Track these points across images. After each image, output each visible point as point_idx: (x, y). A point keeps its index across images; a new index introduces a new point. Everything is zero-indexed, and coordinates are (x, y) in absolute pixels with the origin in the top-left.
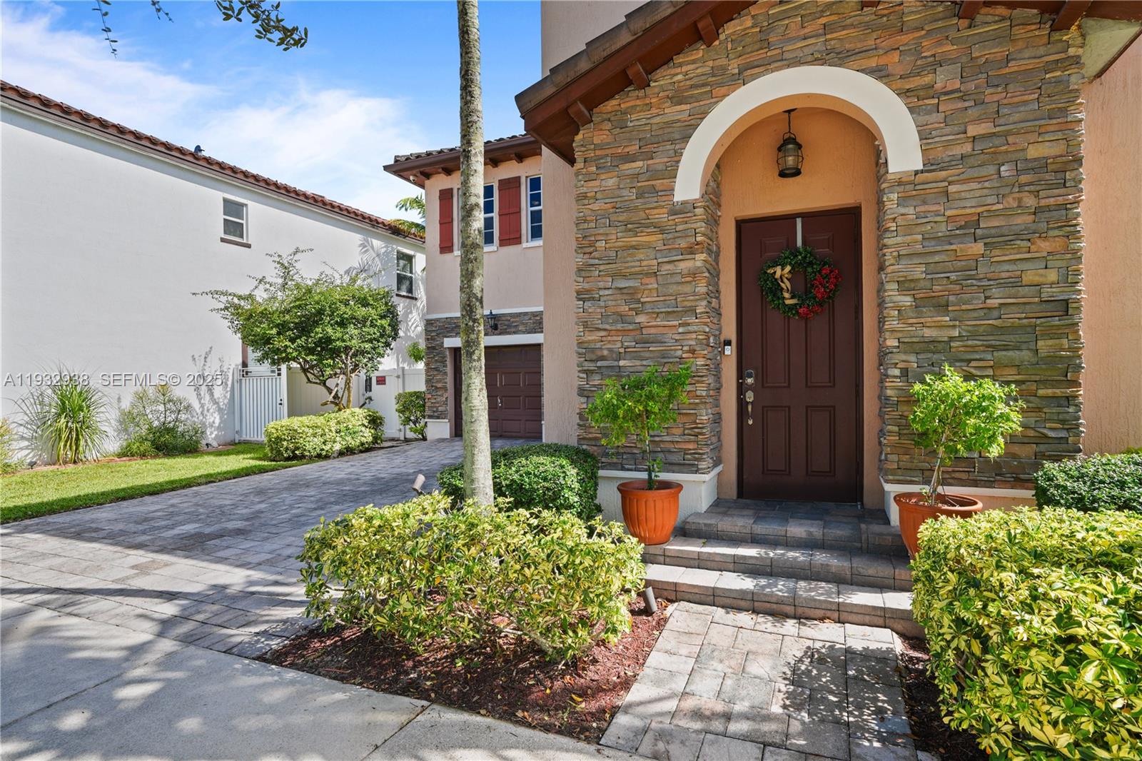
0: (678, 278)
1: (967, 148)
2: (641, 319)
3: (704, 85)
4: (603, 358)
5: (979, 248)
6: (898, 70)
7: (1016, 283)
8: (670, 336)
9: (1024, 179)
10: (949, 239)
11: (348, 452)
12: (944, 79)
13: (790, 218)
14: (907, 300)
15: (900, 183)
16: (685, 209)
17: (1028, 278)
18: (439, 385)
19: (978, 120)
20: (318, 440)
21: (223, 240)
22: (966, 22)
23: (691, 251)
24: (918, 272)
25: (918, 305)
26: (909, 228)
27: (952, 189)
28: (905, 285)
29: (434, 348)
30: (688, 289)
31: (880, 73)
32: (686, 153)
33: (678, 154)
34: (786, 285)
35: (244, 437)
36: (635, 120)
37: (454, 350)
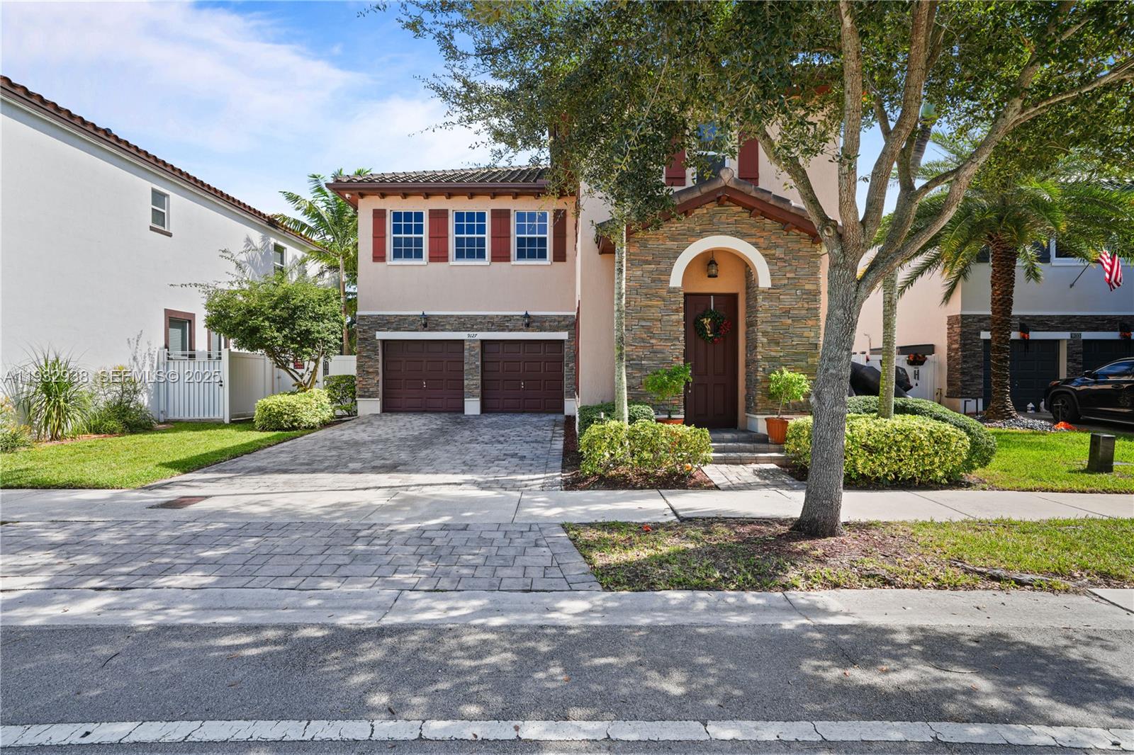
0: (671, 323)
1: (786, 282)
2: (653, 341)
3: (684, 235)
5: (790, 321)
6: (763, 246)
7: (801, 336)
8: (667, 350)
9: (804, 297)
10: (780, 317)
12: (779, 253)
13: (709, 295)
14: (765, 340)
15: (763, 292)
16: (674, 291)
17: (806, 334)
18: (371, 370)
19: (790, 272)
21: (152, 229)
22: (785, 233)
23: (677, 311)
24: (769, 329)
25: (770, 341)
26: (766, 311)
27: (781, 297)
28: (765, 333)
29: (365, 339)
30: (675, 328)
31: (755, 245)
32: (675, 264)
33: (672, 264)
34: (708, 327)
35: (171, 417)
36: (651, 244)
37: (384, 341)
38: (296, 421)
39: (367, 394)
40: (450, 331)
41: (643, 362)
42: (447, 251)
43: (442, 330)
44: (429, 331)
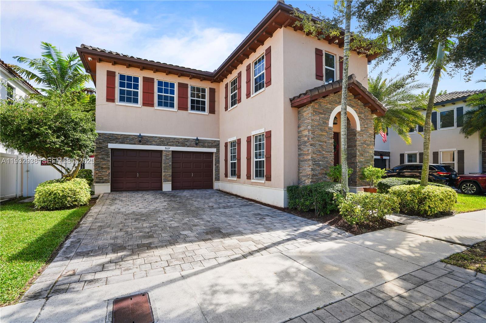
0: (329, 144)
1: (364, 129)
2: (324, 152)
3: (334, 102)
4: (316, 161)
5: (366, 146)
6: (358, 112)
10: (363, 144)
12: (362, 116)
14: (359, 154)
15: (358, 132)
16: (330, 129)
18: (105, 166)
19: (365, 124)
22: (364, 108)
27: (364, 135)
28: (359, 151)
29: (101, 148)
33: (330, 116)
36: (322, 105)
37: (112, 149)
38: (76, 201)
39: (102, 181)
40: (155, 145)
41: (320, 163)
42: (153, 101)
43: (150, 145)
44: (143, 144)
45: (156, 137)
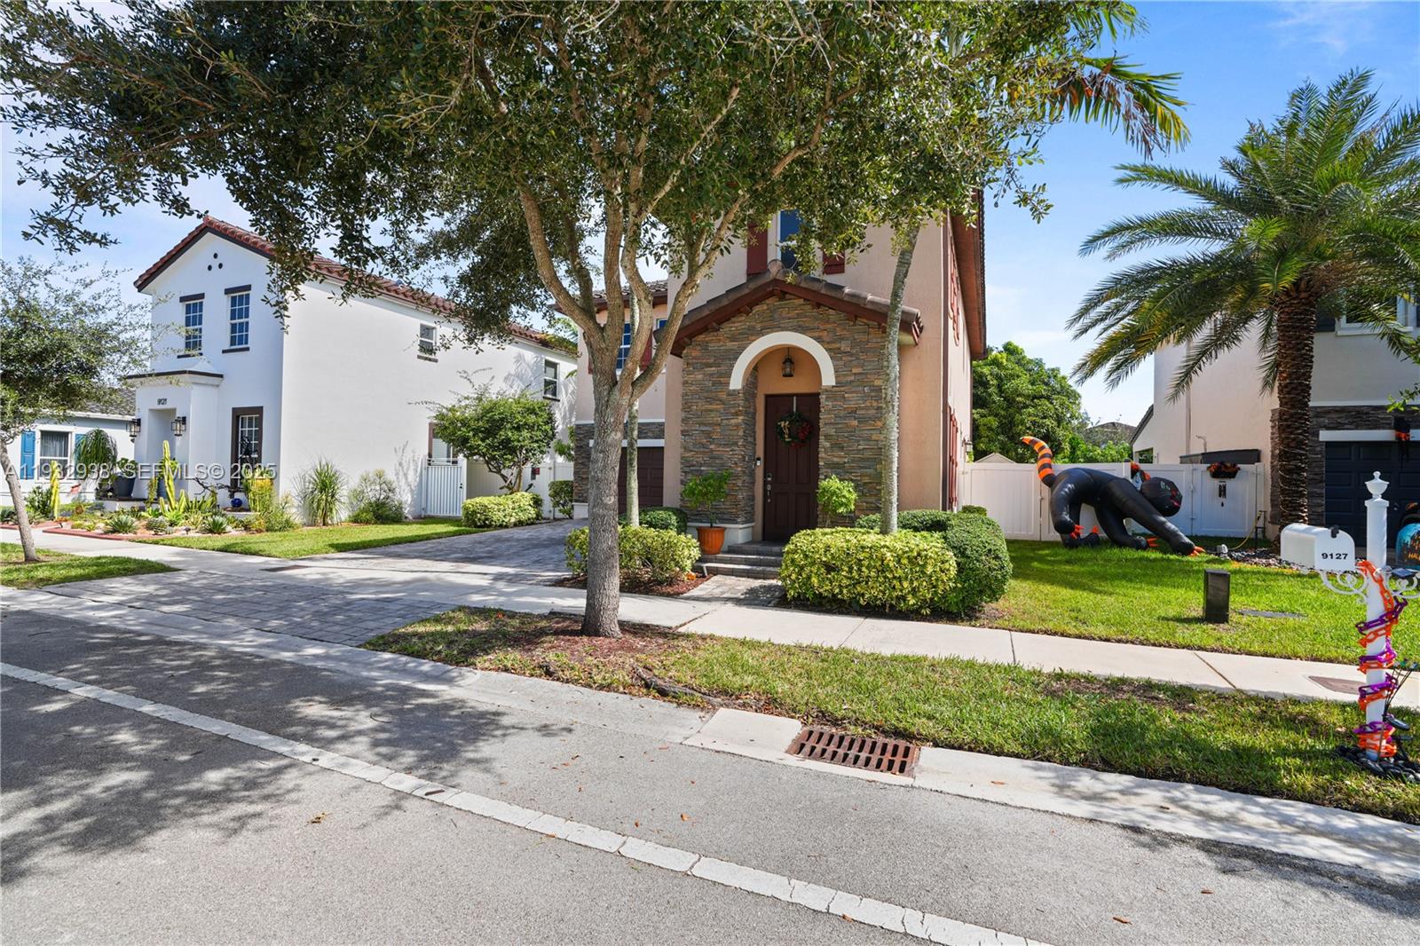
1: (852, 378)
2: (712, 447)
3: (744, 334)
4: (693, 466)
5: (855, 423)
6: (827, 339)
7: (869, 439)
8: (725, 456)
9: (873, 394)
10: (845, 417)
11: (519, 524)
12: (844, 346)
13: (791, 396)
14: (828, 444)
15: (826, 391)
16: (734, 393)
17: (874, 437)
18: (585, 476)
19: (857, 367)
20: (501, 514)
21: (419, 357)
22: (852, 323)
23: (736, 414)
24: (832, 432)
25: (833, 446)
26: (829, 412)
27: (846, 395)
28: (827, 437)
29: (581, 447)
30: (735, 433)
31: (819, 340)
32: (736, 366)
33: (732, 366)
34: (787, 431)
35: (429, 513)
36: (712, 346)
38: (487, 519)
41: (701, 468)
45: (654, 423)
